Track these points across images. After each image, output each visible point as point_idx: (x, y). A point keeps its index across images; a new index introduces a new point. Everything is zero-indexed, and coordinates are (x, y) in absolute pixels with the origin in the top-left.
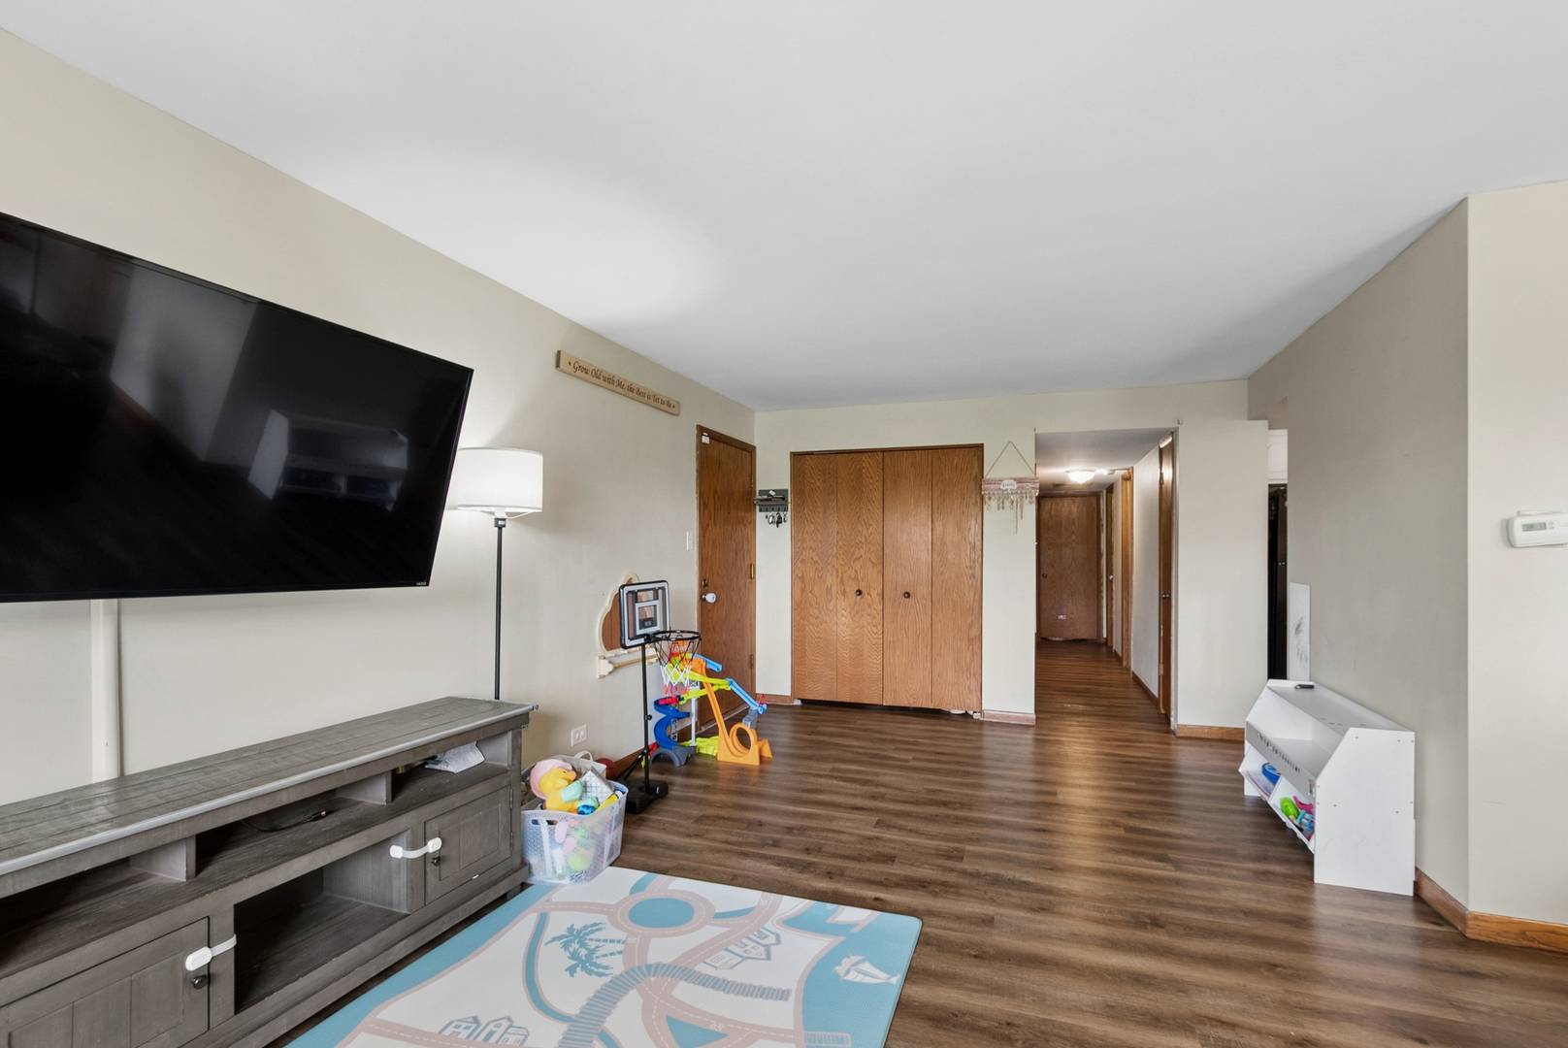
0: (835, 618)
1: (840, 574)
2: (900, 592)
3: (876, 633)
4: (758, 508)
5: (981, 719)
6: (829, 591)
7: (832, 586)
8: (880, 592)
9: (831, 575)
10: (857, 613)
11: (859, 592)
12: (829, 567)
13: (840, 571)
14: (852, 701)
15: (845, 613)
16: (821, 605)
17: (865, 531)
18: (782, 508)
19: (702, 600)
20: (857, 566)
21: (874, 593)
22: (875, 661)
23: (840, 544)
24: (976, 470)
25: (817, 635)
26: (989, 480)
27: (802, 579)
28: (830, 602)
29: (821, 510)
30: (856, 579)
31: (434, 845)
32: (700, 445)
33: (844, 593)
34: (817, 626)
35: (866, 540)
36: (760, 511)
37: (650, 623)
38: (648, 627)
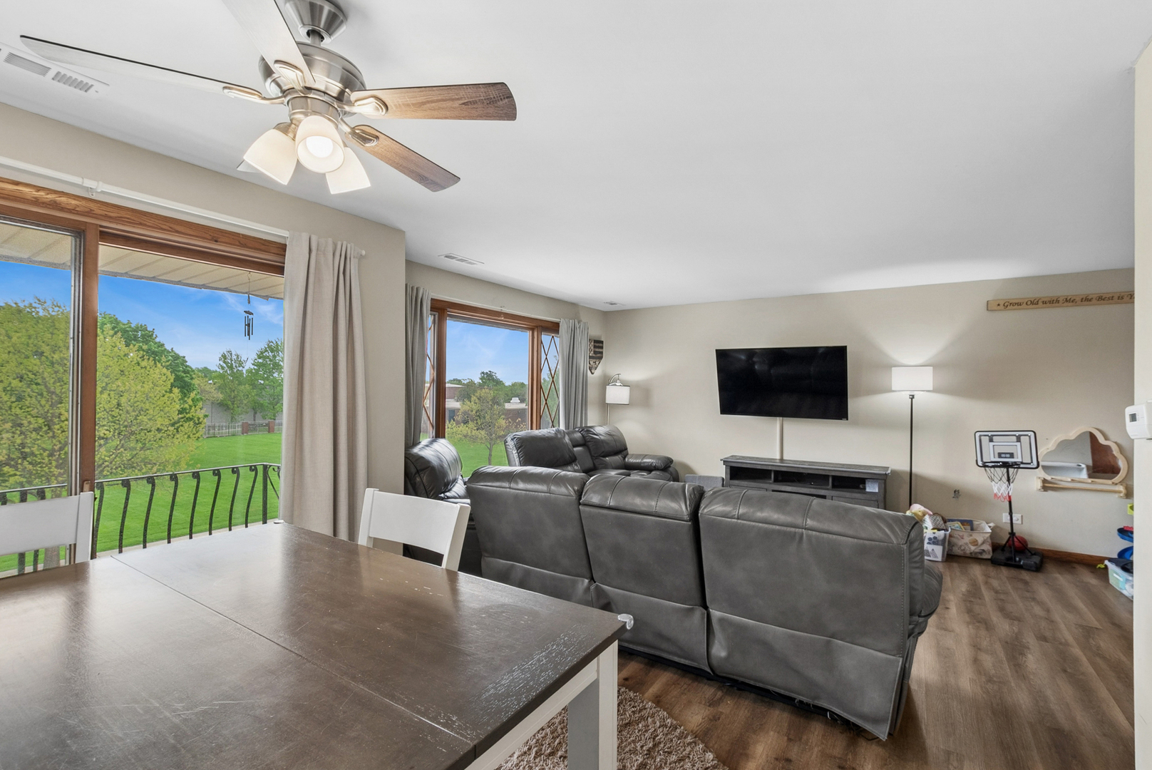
37: (1008, 456)
38: (1006, 457)
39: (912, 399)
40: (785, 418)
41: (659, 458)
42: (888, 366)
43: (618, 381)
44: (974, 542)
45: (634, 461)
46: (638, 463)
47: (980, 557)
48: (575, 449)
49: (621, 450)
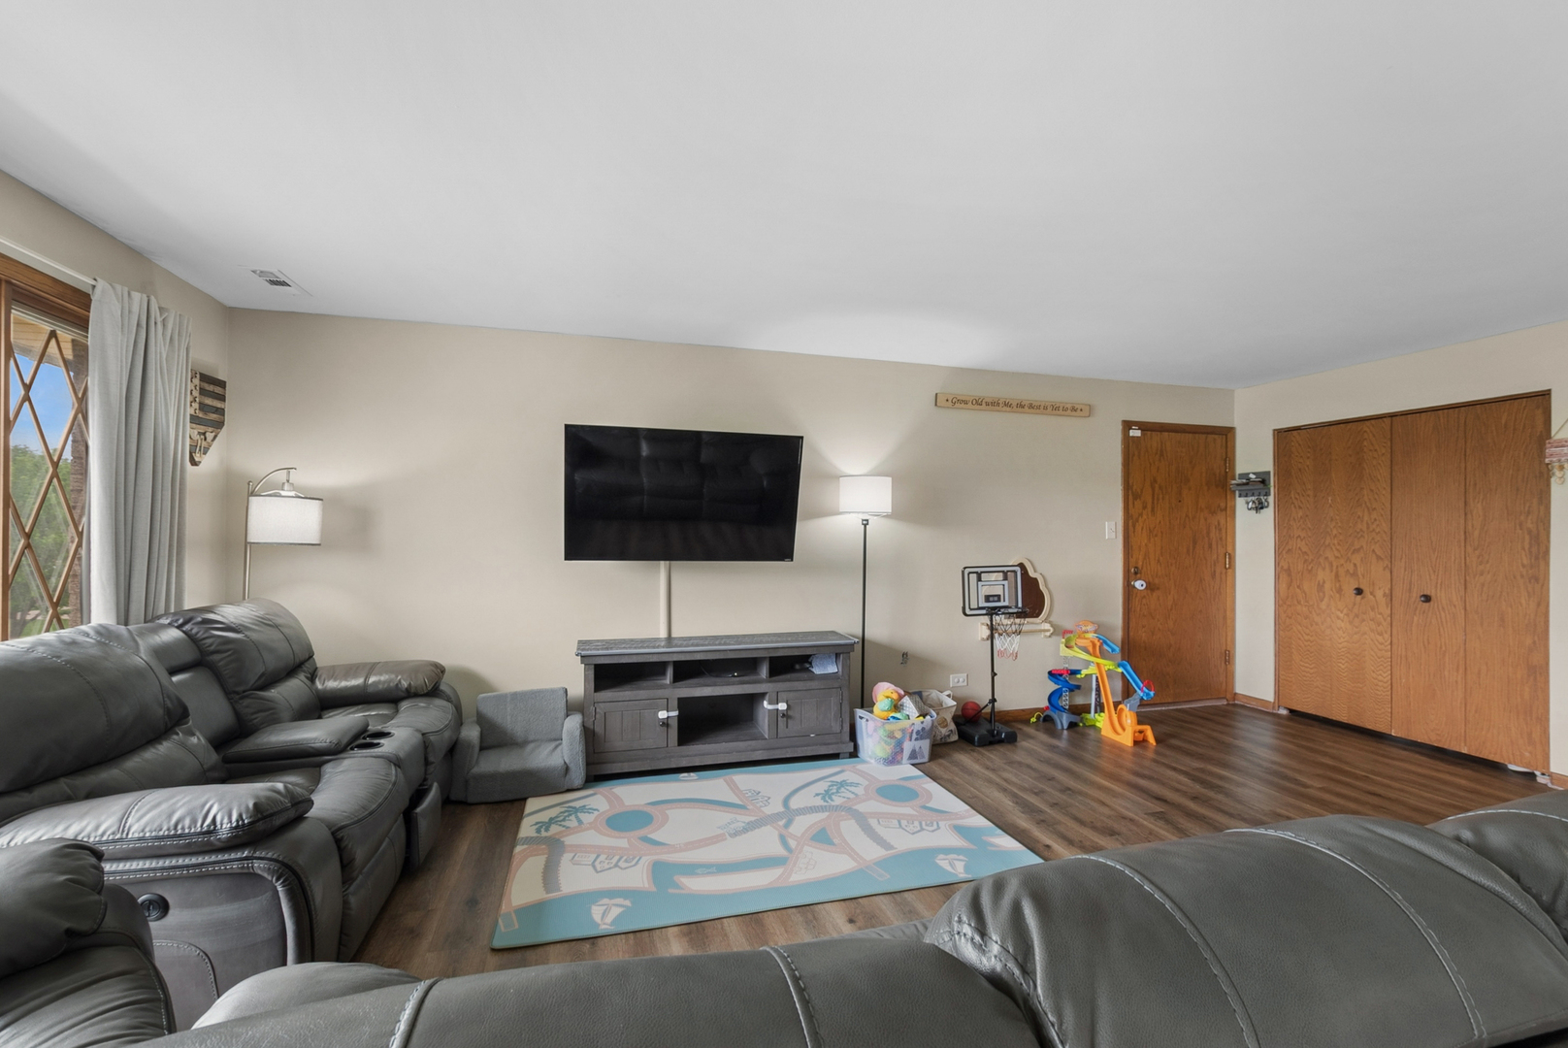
0: (1329, 619)
1: (1334, 568)
2: (1416, 594)
3: (1382, 644)
4: (1237, 493)
5: (1550, 785)
6: (1321, 587)
7: (1324, 582)
8: (1387, 592)
9: (1324, 569)
10: (1357, 616)
11: (1359, 591)
12: (1321, 560)
13: (1335, 564)
14: (1350, 722)
15: (1341, 615)
16: (1311, 603)
17: (1366, 518)
18: (1263, 492)
19: (1128, 589)
20: (1357, 558)
21: (1379, 594)
22: (1380, 678)
23: (1335, 532)
24: (1540, 427)
25: (1307, 637)
26: (1560, 441)
27: (1288, 571)
28: (1322, 601)
29: (1310, 493)
30: (1354, 574)
31: (782, 706)
32: (1127, 440)
33: (1340, 591)
34: (1307, 628)
35: (1368, 528)
36: (1240, 496)
37: (996, 599)
38: (994, 601)
39: (865, 525)
40: (675, 563)
41: (416, 668)
42: (834, 477)
43: (286, 487)
44: (943, 722)
45: (344, 684)
46: (357, 686)
47: (949, 740)
48: (175, 679)
49: (301, 663)
